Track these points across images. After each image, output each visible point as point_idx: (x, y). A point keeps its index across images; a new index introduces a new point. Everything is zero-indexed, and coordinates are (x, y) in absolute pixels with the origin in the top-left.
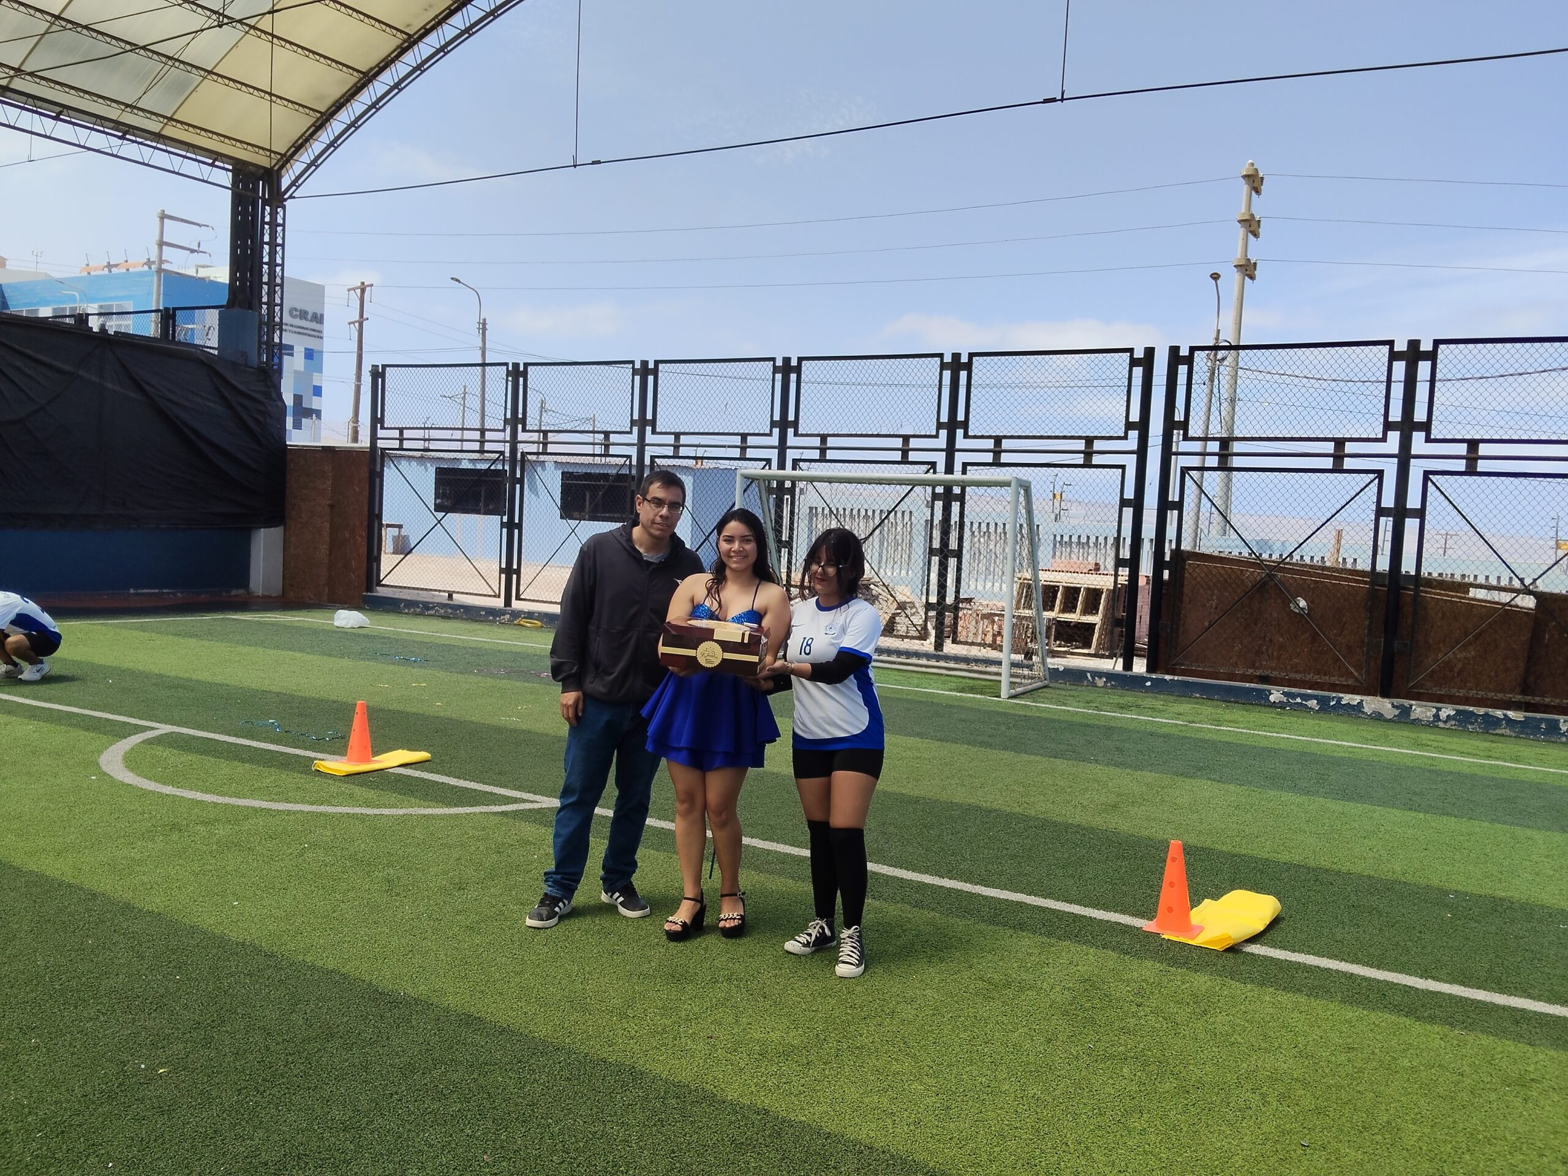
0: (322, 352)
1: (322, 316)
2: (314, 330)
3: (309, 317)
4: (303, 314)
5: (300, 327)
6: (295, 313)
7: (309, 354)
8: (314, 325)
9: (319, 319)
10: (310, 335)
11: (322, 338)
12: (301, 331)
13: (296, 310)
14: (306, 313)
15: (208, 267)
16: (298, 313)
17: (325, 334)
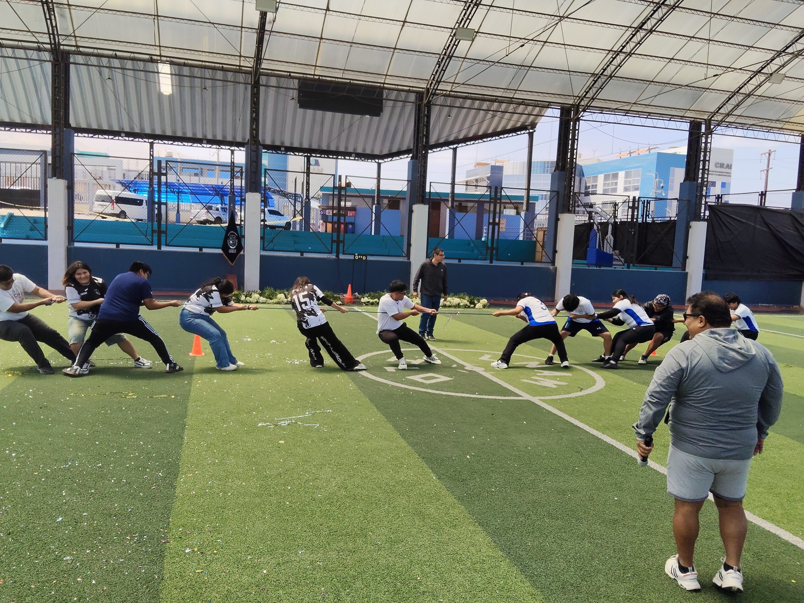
0: (730, 184)
1: (731, 165)
2: (727, 173)
3: (725, 166)
4: (722, 166)
5: (720, 172)
6: (718, 165)
7: (723, 185)
8: (727, 170)
9: (729, 167)
10: (724, 176)
11: (730, 176)
12: (720, 174)
13: (718, 163)
14: (723, 164)
15: (675, 147)
16: (719, 165)
17: (732, 175)
